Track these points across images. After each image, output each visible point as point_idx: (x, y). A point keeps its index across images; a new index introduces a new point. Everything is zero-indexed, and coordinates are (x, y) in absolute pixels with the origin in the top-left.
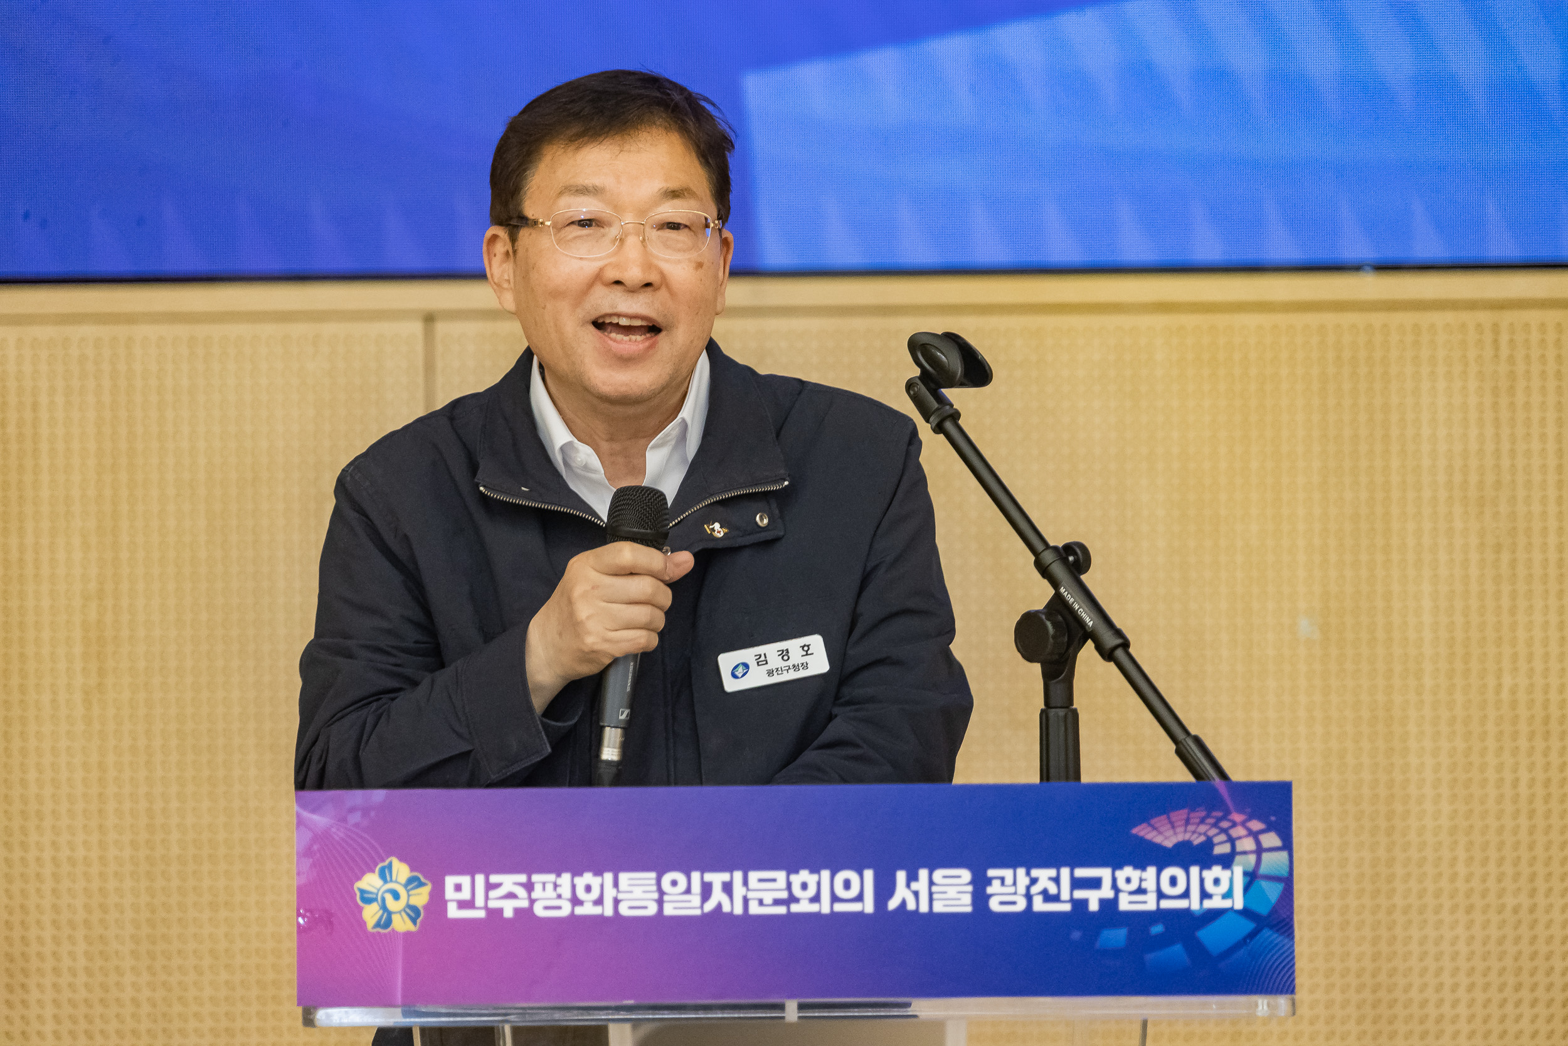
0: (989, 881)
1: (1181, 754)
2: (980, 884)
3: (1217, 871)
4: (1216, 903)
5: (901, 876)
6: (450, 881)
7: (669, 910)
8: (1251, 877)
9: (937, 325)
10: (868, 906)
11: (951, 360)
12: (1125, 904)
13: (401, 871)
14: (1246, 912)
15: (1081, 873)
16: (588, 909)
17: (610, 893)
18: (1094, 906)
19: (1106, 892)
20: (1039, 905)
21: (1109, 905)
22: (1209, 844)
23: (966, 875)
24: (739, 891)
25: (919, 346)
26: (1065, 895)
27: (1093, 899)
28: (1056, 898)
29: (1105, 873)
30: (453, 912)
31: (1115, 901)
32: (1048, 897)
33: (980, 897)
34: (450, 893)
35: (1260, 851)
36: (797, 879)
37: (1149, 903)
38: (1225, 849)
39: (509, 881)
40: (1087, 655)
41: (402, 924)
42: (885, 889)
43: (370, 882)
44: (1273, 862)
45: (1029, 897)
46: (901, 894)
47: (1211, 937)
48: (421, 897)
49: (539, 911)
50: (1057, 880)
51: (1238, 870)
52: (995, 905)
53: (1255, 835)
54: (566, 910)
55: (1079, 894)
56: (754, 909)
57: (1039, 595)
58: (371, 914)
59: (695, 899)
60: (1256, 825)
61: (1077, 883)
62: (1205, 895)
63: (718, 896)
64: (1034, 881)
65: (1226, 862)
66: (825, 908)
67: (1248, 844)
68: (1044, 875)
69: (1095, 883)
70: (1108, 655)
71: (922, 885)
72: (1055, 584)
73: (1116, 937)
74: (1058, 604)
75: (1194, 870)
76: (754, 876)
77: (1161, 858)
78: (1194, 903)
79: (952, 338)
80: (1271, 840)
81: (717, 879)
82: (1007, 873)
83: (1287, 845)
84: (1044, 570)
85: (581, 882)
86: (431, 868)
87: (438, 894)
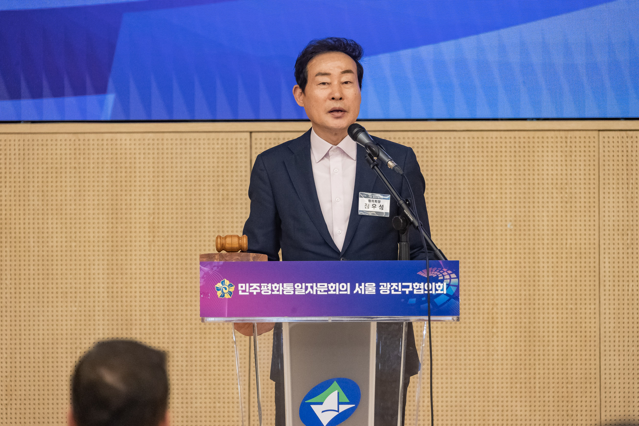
0: (380, 286)
2: (378, 287)
3: (439, 284)
4: (439, 292)
5: (357, 285)
6: (240, 285)
7: (297, 293)
8: (448, 285)
10: (349, 293)
12: (415, 292)
13: (227, 282)
14: (447, 295)
15: (404, 284)
16: (275, 293)
17: (281, 288)
18: (407, 293)
19: (411, 289)
20: (393, 292)
21: (411, 292)
22: (437, 277)
23: (374, 284)
24: (315, 288)
26: (400, 290)
27: (407, 291)
28: (397, 291)
29: (410, 284)
30: (240, 293)
31: (413, 291)
32: (395, 290)
33: (378, 290)
34: (240, 288)
35: (451, 278)
36: (330, 285)
37: (422, 292)
38: (442, 278)
39: (255, 285)
41: (227, 296)
42: (353, 288)
43: (219, 285)
44: (454, 281)
45: (390, 290)
46: (357, 289)
47: (438, 301)
48: (232, 289)
49: (263, 293)
50: (398, 286)
51: (445, 284)
52: (381, 292)
53: (449, 274)
54: (270, 293)
55: (403, 290)
56: (319, 293)
58: (219, 293)
59: (304, 291)
60: (450, 272)
61: (403, 287)
62: (436, 290)
63: (309, 289)
64: (392, 286)
65: (442, 281)
66: (337, 293)
67: (447, 277)
68: (394, 284)
69: (408, 287)
71: (362, 287)
73: (413, 301)
75: (434, 284)
76: (319, 284)
77: (425, 280)
78: (434, 292)
80: (453, 276)
81: (309, 285)
82: (385, 284)
83: (458, 277)
85: (274, 286)
86: (235, 282)
87: (237, 288)
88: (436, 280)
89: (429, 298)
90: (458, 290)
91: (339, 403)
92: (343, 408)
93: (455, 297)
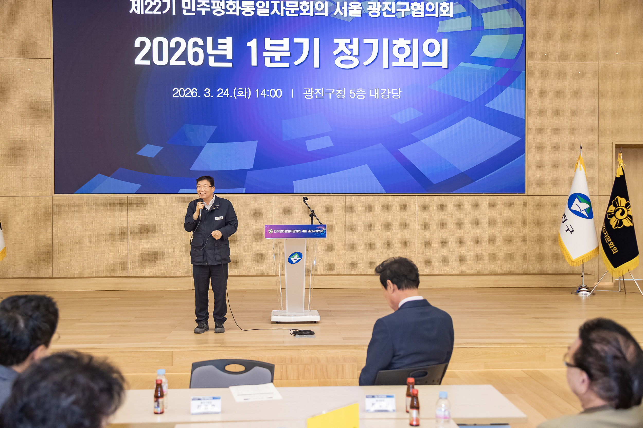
1: (320, 223)
2: (307, 231)
3: (322, 230)
4: (322, 232)
6: (274, 230)
7: (288, 232)
8: (324, 230)
9: (305, 196)
10: (300, 232)
11: (305, 198)
13: (271, 230)
14: (323, 233)
19: (315, 231)
20: (311, 232)
21: (315, 232)
22: (321, 228)
23: (306, 230)
24: (292, 231)
25: (303, 198)
29: (315, 230)
30: (274, 232)
33: (307, 232)
36: (296, 230)
37: (317, 232)
39: (278, 230)
41: (271, 233)
42: (301, 231)
43: (269, 230)
44: (325, 229)
46: (302, 231)
47: (321, 234)
48: (272, 231)
49: (280, 232)
51: (323, 230)
54: (281, 232)
56: (293, 232)
57: (311, 213)
58: (269, 232)
59: (289, 231)
61: (313, 231)
63: (291, 231)
65: (322, 229)
66: (297, 232)
67: (324, 228)
68: (311, 230)
69: (314, 231)
70: (315, 217)
71: (303, 231)
72: (312, 212)
73: (315, 234)
74: (312, 214)
76: (293, 230)
77: (318, 229)
80: (325, 228)
81: (291, 230)
83: (326, 228)
84: (311, 211)
86: (273, 230)
88: (321, 229)
89: (319, 233)
90: (326, 231)
91: (297, 258)
92: (298, 259)
93: (325, 233)
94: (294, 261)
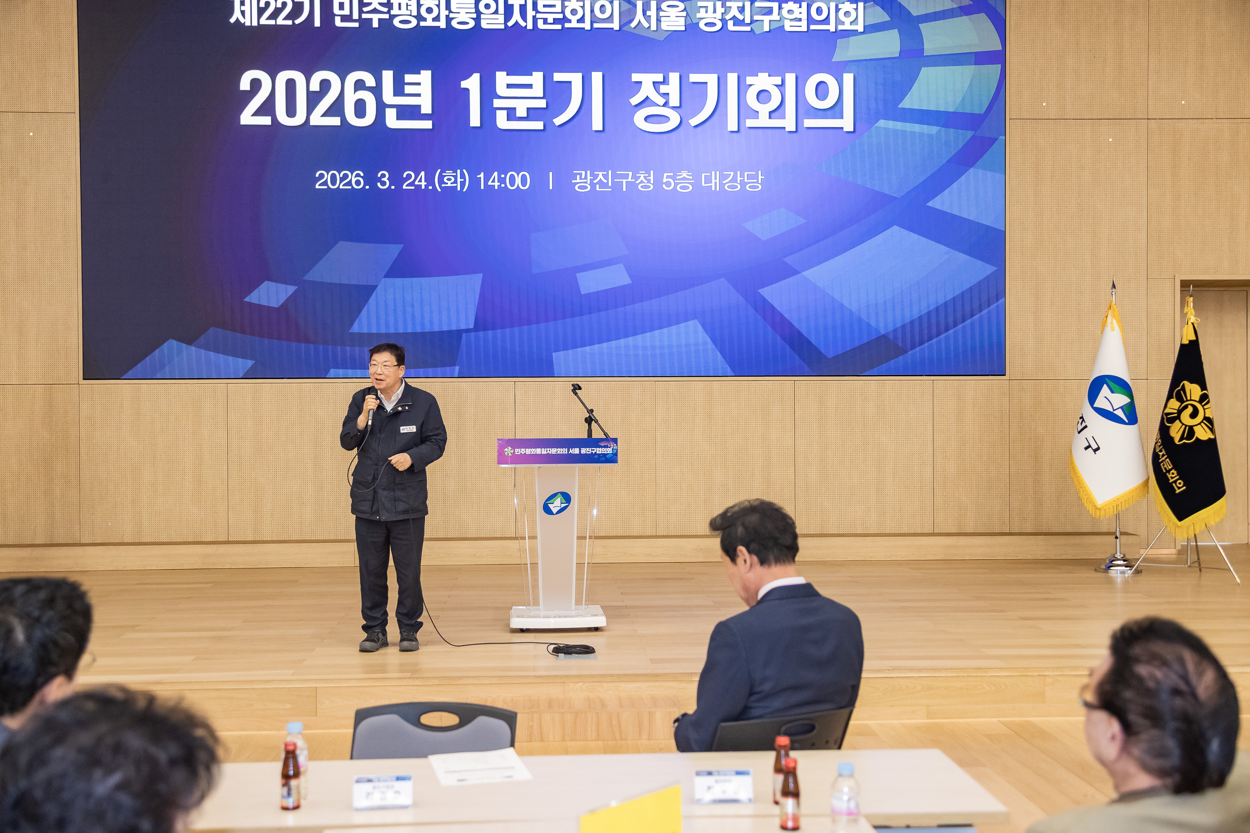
1: (604, 434)
2: (580, 450)
4: (609, 452)
5: (571, 449)
6: (516, 449)
7: (543, 453)
8: (613, 449)
9: (575, 383)
10: (567, 453)
11: (576, 386)
12: (597, 453)
13: (510, 448)
14: (612, 454)
16: (532, 453)
17: (535, 451)
21: (595, 453)
22: (608, 445)
23: (578, 449)
24: (551, 451)
25: (573, 385)
27: (594, 452)
29: (595, 449)
30: (516, 453)
32: (588, 452)
33: (580, 452)
34: (516, 451)
36: (558, 449)
37: (600, 452)
39: (523, 450)
40: (593, 423)
41: (510, 455)
42: (568, 451)
43: (506, 449)
44: (615, 447)
46: (571, 451)
47: (608, 456)
48: (512, 451)
49: (527, 453)
52: (582, 453)
56: (553, 453)
57: (588, 415)
58: (506, 453)
60: (614, 443)
61: (592, 450)
63: (548, 451)
65: (610, 447)
67: (612, 445)
68: (588, 449)
69: (594, 450)
70: (596, 422)
71: (573, 450)
73: (597, 456)
74: (590, 416)
75: (606, 449)
76: (553, 449)
77: (602, 447)
78: (606, 452)
79: (577, 384)
80: (615, 445)
81: (548, 449)
83: (617, 445)
84: (588, 412)
85: (532, 450)
86: (514, 448)
87: (514, 451)
88: (607, 447)
89: (604, 455)
90: (617, 451)
91: (561, 503)
92: (563, 505)
93: (615, 454)
94: (555, 510)
